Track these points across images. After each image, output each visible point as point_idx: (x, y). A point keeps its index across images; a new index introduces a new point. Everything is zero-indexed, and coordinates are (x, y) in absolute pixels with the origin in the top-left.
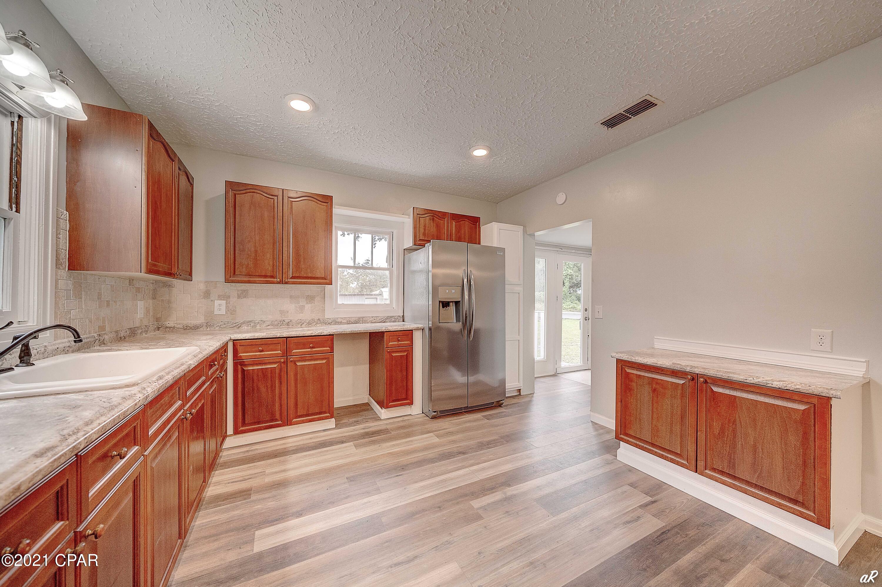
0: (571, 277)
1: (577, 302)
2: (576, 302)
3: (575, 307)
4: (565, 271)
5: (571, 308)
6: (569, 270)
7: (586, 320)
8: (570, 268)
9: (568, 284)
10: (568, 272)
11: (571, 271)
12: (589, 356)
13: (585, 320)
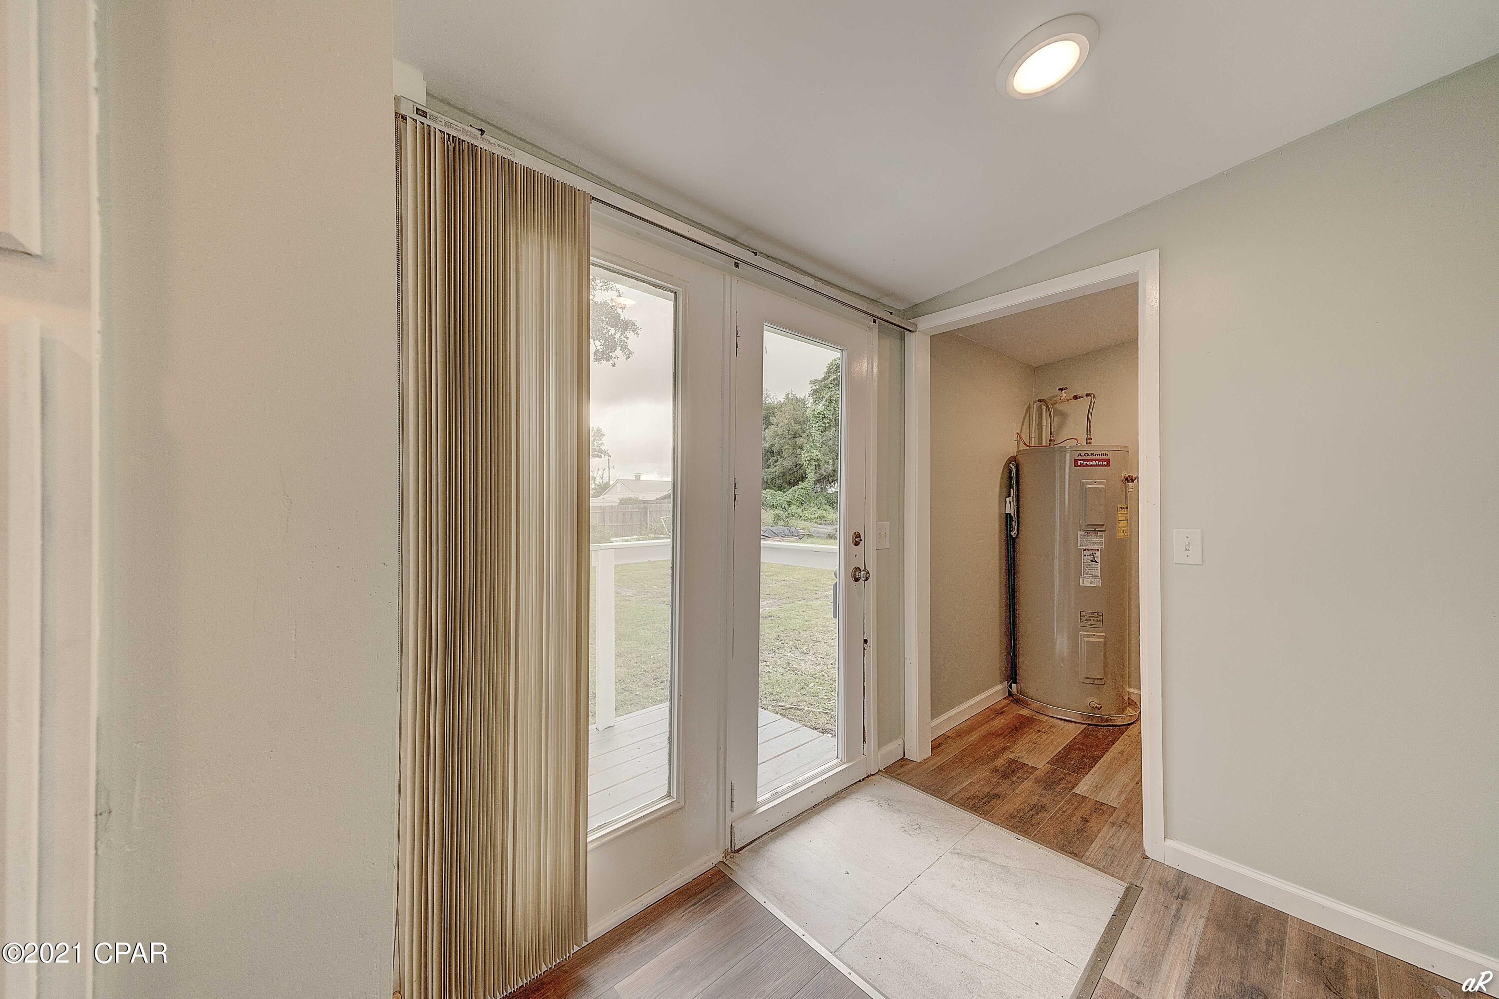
0: (817, 464)
1: (827, 507)
2: (825, 507)
3: (824, 517)
4: (808, 452)
5: (817, 518)
6: (815, 451)
7: (857, 580)
8: (816, 448)
9: (813, 476)
10: (812, 455)
11: (817, 453)
12: (869, 720)
13: (852, 580)
